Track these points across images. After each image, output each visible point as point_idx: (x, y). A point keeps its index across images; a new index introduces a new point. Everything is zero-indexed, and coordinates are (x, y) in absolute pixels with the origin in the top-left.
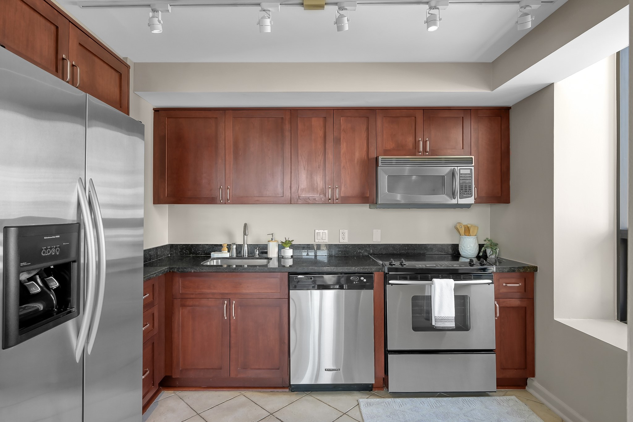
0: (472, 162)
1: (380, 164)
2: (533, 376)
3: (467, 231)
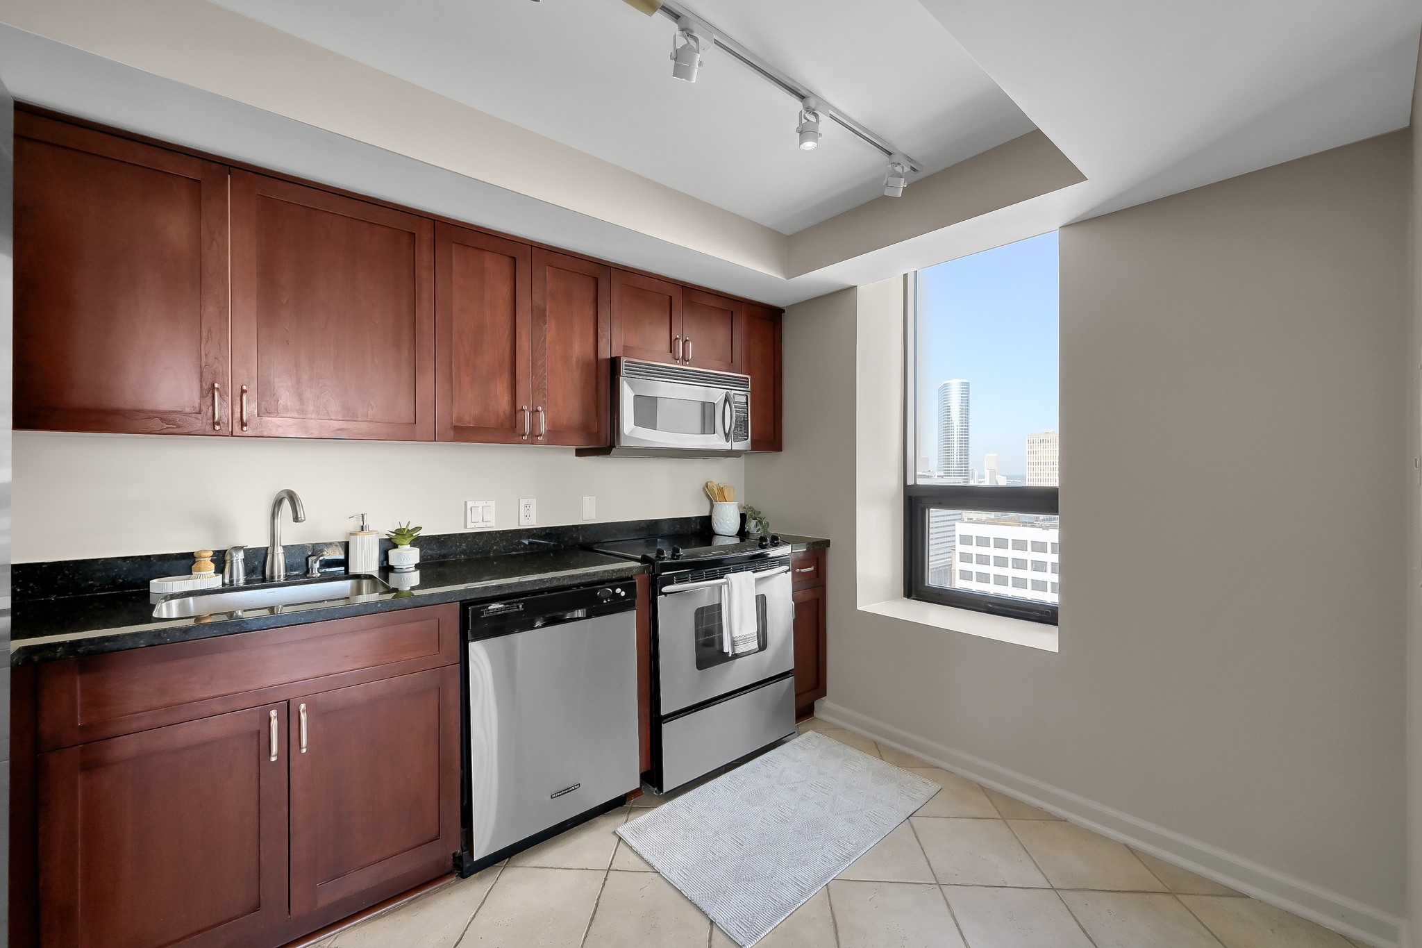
0: (748, 385)
1: (623, 372)
3: (723, 493)
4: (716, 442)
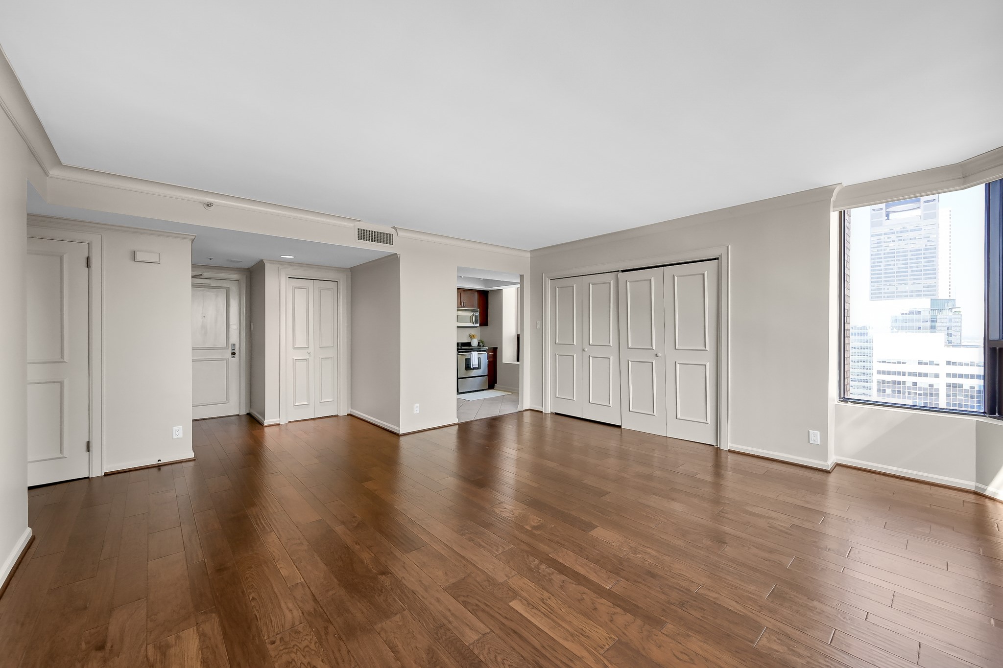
0: (479, 312)
2: (497, 383)
3: (474, 336)
4: (471, 325)
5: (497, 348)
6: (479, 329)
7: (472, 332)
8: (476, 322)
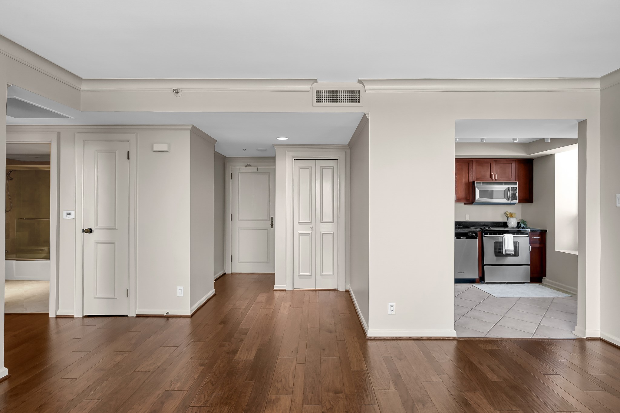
0: (517, 184)
1: (476, 185)
2: (545, 276)
3: (511, 215)
4: (505, 201)
5: (546, 231)
6: (520, 205)
7: (509, 209)
8: (514, 197)
